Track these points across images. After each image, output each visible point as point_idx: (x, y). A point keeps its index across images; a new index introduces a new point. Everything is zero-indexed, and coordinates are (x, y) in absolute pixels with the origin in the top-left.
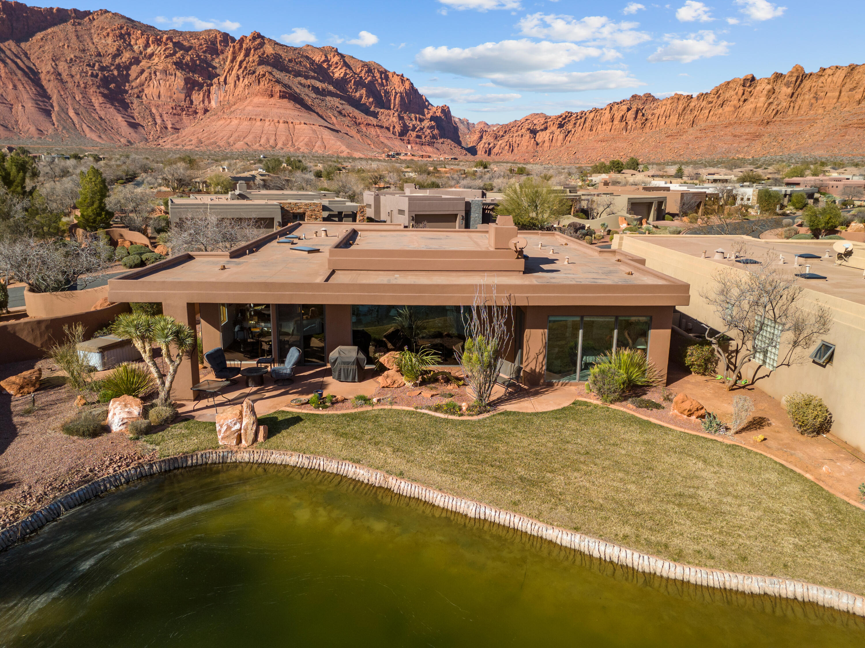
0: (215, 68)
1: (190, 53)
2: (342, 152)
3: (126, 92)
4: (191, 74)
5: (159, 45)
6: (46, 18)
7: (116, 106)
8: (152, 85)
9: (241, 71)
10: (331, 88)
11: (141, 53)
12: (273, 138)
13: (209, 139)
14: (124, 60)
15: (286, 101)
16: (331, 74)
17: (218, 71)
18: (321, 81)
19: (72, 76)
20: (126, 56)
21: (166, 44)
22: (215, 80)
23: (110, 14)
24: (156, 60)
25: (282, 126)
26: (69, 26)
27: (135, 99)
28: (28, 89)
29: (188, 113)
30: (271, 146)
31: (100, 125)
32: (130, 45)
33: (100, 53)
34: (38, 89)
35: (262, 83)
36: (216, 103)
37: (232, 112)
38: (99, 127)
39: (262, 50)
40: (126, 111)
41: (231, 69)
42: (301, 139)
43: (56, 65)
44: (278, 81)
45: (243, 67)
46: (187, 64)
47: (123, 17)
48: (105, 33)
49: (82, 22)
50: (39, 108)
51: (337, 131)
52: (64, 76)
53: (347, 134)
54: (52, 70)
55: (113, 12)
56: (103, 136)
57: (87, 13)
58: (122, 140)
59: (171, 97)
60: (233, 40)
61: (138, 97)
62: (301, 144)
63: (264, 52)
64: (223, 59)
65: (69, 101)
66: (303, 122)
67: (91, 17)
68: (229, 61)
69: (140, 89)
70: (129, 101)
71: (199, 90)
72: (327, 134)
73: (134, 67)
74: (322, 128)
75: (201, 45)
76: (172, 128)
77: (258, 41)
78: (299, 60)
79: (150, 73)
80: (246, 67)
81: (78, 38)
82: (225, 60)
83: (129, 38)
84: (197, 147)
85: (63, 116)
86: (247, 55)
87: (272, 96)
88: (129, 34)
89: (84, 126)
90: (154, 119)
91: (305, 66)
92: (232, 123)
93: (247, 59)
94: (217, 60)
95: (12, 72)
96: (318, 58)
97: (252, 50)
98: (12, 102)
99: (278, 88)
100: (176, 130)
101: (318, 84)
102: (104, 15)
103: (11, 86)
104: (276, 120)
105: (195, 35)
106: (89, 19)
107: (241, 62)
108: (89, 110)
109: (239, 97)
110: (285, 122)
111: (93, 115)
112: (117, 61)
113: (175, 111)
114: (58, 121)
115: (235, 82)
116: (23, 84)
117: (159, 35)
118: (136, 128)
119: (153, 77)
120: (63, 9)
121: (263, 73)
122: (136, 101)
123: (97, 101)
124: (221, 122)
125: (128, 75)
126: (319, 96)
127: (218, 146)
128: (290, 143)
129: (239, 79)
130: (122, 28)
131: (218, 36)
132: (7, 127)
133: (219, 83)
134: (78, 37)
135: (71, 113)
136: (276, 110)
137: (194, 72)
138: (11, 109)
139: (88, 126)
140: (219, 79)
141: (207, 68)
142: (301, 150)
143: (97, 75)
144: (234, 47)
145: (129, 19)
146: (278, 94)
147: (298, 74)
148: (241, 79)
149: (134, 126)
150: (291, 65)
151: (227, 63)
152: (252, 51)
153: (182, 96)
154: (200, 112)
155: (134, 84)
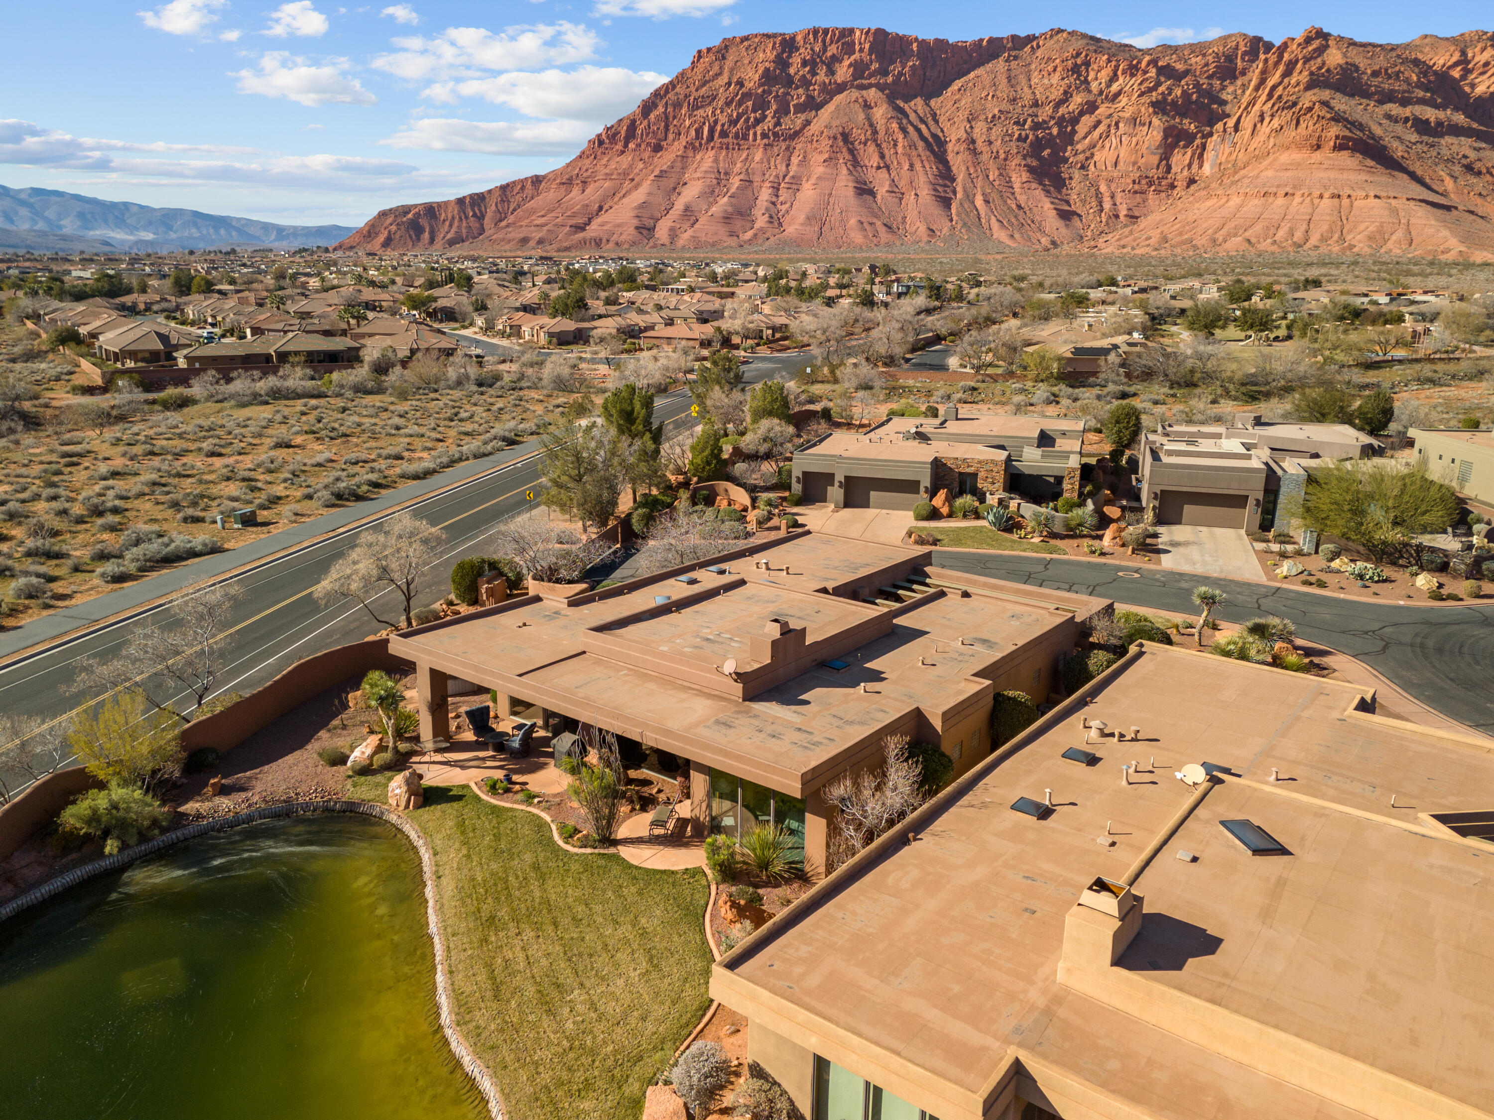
0: (1224, 103)
1: (1183, 82)
2: (1446, 251)
3: (1066, 160)
4: (1177, 120)
5: (1132, 75)
6: (971, 55)
7: (1045, 185)
8: (1108, 145)
9: (1270, 104)
10: (1460, 118)
11: (1101, 92)
12: (1305, 226)
13: (1181, 234)
14: (1071, 108)
15: (1345, 153)
16: (1467, 89)
17: (1228, 109)
18: (1437, 107)
19: (990, 143)
20: (1078, 99)
21: (1145, 72)
22: (1219, 126)
23: (1065, 35)
24: (1123, 100)
25: (1326, 203)
26: (1000, 65)
27: (1076, 171)
28: (927, 166)
29: (1159, 188)
30: (1295, 243)
31: (1016, 217)
32: (1086, 82)
33: (1037, 101)
34: (941, 167)
35: (1303, 125)
36: (1212, 167)
37: (1234, 183)
38: (1013, 220)
39: (1319, 60)
40: (1060, 192)
41: (1252, 103)
42: (1362, 227)
43: (971, 127)
44: (1337, 118)
45: (1276, 97)
46: (1174, 103)
47: (1084, 36)
48: (1050, 68)
49: (1021, 53)
50: (936, 196)
51: (1448, 208)
52: (980, 145)
53: (1472, 212)
54: (965, 135)
55: (1070, 30)
56: (1017, 236)
57: (1030, 39)
58: (1043, 240)
59: (1134, 163)
60: (1269, 46)
61: (1083, 167)
62: (1358, 237)
63: (1324, 63)
64: (1243, 85)
65: (979, 183)
66: (1372, 194)
67: (1034, 44)
68: (1251, 88)
69: (1088, 154)
70: (1067, 176)
71: (1186, 147)
72: (1421, 216)
73: (1084, 119)
74: (1412, 203)
75: (1207, 65)
76: (1126, 216)
77: (1316, 44)
78: (1397, 69)
79: (1109, 126)
80: (1280, 97)
81: (1009, 81)
82: (1244, 87)
83: (1087, 71)
84: (1156, 249)
85: (966, 206)
86: (1288, 73)
87: (1319, 147)
88: (1087, 64)
89: (993, 220)
90: (1100, 204)
91: (1407, 81)
92: (1230, 203)
93: (1286, 80)
94: (1230, 89)
95: (913, 146)
96: (1441, 59)
97: (1301, 62)
98: (903, 190)
99: (1335, 130)
100: (1133, 218)
101: (1430, 114)
102: (1055, 38)
103: (906, 167)
104: (1316, 193)
105: (1198, 49)
106: (1032, 47)
107: (1274, 88)
108: (1005, 195)
109: (1257, 152)
110: (1333, 196)
111: (1009, 201)
112: (1062, 110)
113: (1137, 187)
114: (958, 215)
115: (1255, 126)
116: (922, 161)
117: (1136, 57)
118: (1069, 220)
119: (1113, 131)
120: (997, 39)
121: (1311, 104)
122: (1077, 175)
123: (1019, 178)
124: (1209, 203)
125: (1074, 132)
126: (1425, 138)
127: (1194, 246)
128: (1336, 236)
129: (1262, 121)
130: (1078, 54)
131: (1242, 44)
132: (890, 228)
133: (1225, 131)
134: (1009, 79)
135: (979, 202)
136: (1322, 174)
137: (1183, 115)
138: (901, 199)
139: (998, 221)
140: (1225, 124)
141: (1209, 104)
142: (1355, 250)
143: (1027, 136)
144: (1266, 60)
145: (1092, 38)
146: (1332, 143)
147: (1387, 97)
148: (1267, 120)
149: (1066, 215)
150: (1375, 81)
151: (1248, 92)
152: (1300, 65)
153: (1155, 159)
154: (1181, 184)
155: (1080, 147)
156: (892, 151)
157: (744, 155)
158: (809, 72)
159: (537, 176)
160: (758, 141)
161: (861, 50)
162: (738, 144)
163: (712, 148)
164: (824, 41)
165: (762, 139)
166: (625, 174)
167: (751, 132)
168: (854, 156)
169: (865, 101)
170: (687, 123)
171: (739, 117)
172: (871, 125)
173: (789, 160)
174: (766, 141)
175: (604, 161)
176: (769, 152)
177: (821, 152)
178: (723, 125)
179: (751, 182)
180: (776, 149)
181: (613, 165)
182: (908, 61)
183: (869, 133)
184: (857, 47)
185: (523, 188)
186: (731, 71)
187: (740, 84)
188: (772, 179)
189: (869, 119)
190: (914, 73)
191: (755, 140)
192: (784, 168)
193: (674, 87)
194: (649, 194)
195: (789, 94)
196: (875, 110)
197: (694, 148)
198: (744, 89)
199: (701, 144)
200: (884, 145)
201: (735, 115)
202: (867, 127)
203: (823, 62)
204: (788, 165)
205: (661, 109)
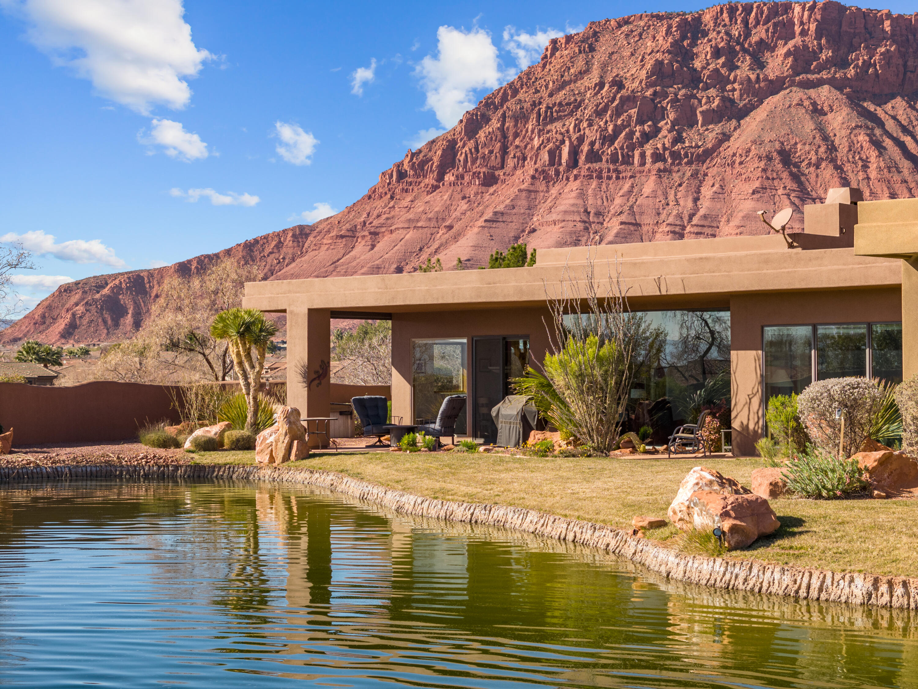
156: (861, 175)
157: (627, 186)
158: (723, 66)
159: (301, 228)
160: (648, 166)
161: (804, 33)
162: (616, 170)
163: (576, 177)
164: (746, 22)
165: (654, 162)
166: (439, 219)
167: (637, 153)
168: (800, 184)
169: (814, 104)
170: (536, 142)
171: (617, 131)
172: (825, 138)
173: (698, 192)
174: (660, 165)
175: (406, 202)
176: (665, 180)
177: (748, 179)
178: (592, 144)
179: (638, 225)
180: (676, 177)
181: (419, 206)
182: (878, 46)
183: (822, 149)
184: (797, 29)
185: (279, 245)
186: (604, 67)
187: (618, 84)
188: (671, 220)
189: (821, 129)
190: (888, 63)
191: (643, 163)
192: (690, 204)
193: (515, 92)
194: (476, 247)
195: (694, 96)
196: (830, 116)
197: (547, 178)
198: (624, 92)
199: (557, 173)
200: (848, 167)
201: (610, 128)
202: (818, 141)
203: (745, 51)
204: (696, 200)
205: (495, 124)
